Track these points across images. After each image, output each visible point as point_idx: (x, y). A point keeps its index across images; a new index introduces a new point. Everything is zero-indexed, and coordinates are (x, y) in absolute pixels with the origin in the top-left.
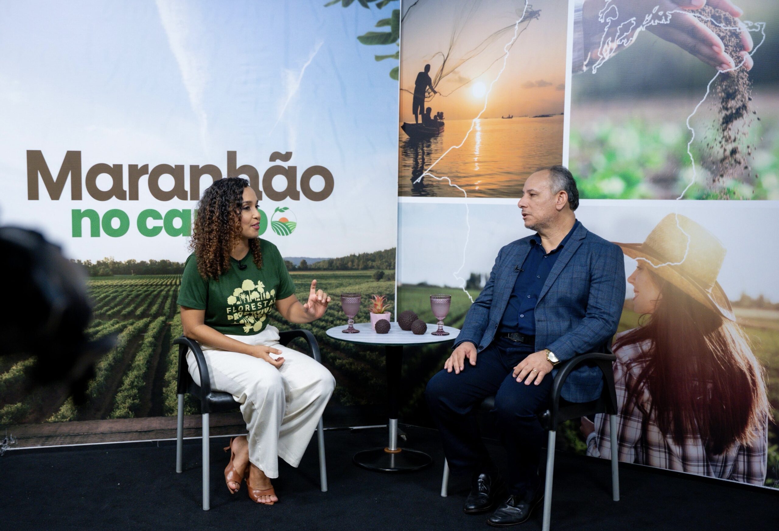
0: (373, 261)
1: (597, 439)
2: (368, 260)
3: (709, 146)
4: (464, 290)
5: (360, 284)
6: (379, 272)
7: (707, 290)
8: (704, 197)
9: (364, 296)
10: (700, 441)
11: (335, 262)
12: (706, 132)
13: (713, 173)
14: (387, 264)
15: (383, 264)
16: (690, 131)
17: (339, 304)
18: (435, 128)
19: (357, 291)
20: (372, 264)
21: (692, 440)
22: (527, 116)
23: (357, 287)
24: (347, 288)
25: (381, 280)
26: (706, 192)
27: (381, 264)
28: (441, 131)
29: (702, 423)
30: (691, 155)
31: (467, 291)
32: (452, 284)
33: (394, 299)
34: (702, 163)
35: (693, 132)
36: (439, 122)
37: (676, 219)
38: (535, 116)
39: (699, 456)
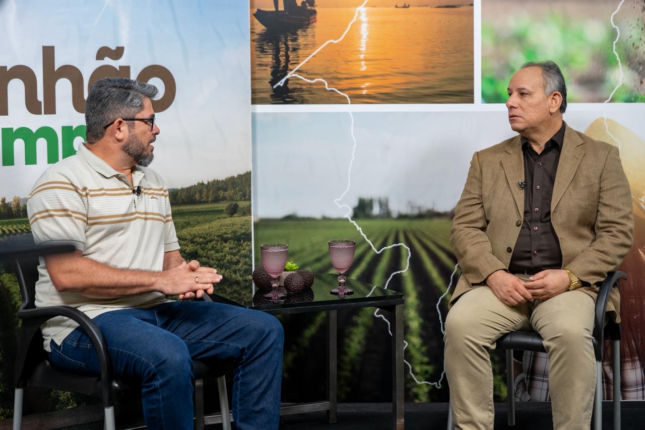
0: (226, 190)
1: (526, 380)
2: (219, 189)
3: (635, 46)
4: (350, 220)
5: (210, 221)
6: (232, 204)
7: (640, 199)
8: (633, 99)
9: (216, 238)
10: (638, 364)
11: (179, 193)
12: (631, 30)
13: (639, 74)
14: (241, 193)
15: (237, 193)
16: (615, 29)
17: (186, 250)
18: (303, 17)
19: (207, 231)
20: (224, 194)
21: (630, 363)
22: (428, 6)
23: (207, 226)
24: (195, 228)
25: (235, 215)
26: (634, 94)
27: (234, 194)
28: (312, 21)
29: (640, 344)
30: (617, 55)
31: (354, 222)
32: (333, 214)
33: (250, 240)
34: (628, 63)
35: (618, 30)
36: (309, 10)
37: (605, 123)
38: (438, 6)
39: (638, 379)
